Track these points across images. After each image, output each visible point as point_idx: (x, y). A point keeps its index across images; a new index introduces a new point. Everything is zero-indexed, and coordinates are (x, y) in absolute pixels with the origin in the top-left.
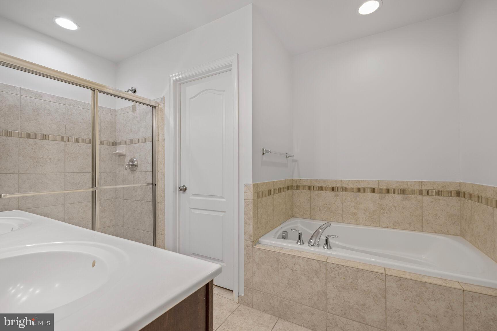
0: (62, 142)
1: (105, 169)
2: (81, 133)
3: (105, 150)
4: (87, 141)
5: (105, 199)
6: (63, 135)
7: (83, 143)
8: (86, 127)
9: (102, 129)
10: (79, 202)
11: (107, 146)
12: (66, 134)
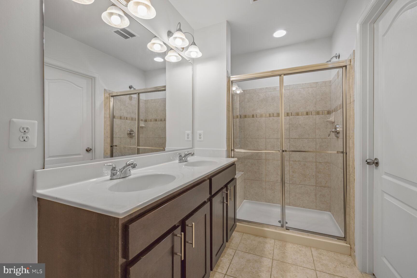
0: (288, 117)
1: (320, 135)
2: (300, 108)
3: (320, 119)
4: (305, 113)
5: (321, 162)
6: (288, 112)
7: (302, 115)
8: (304, 102)
9: (317, 101)
10: (299, 161)
11: (322, 116)
12: (290, 110)
